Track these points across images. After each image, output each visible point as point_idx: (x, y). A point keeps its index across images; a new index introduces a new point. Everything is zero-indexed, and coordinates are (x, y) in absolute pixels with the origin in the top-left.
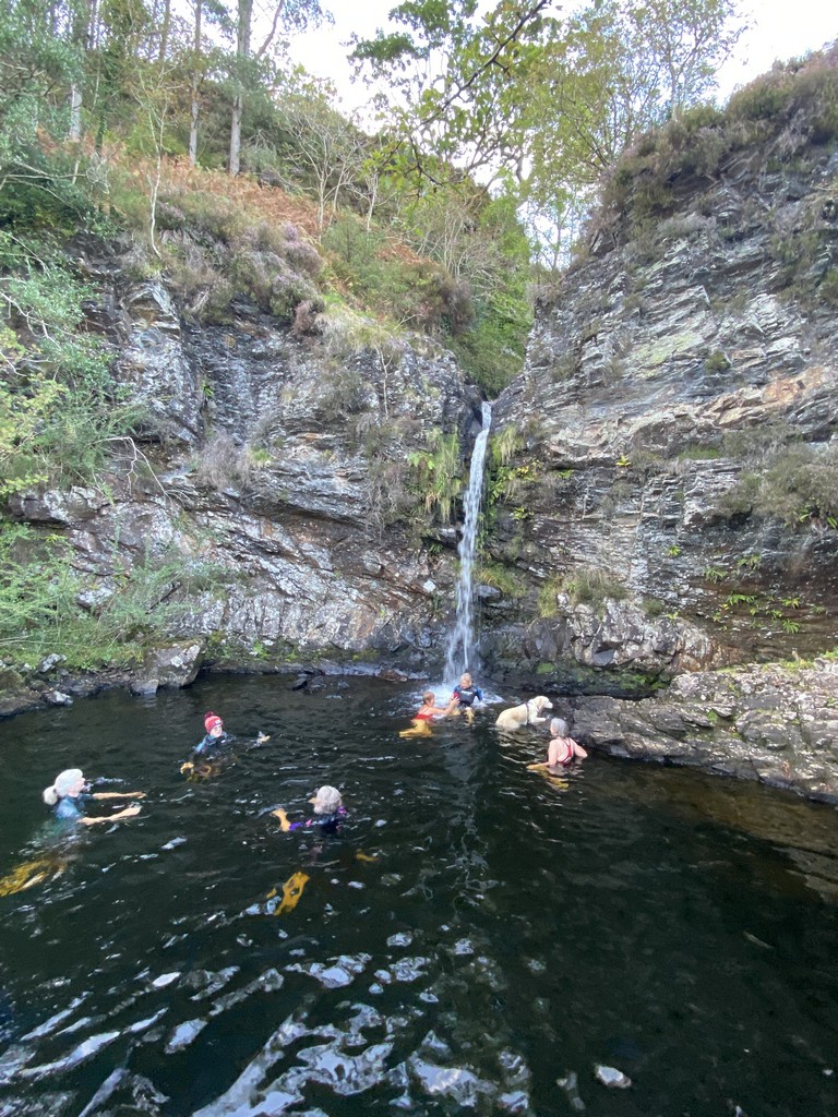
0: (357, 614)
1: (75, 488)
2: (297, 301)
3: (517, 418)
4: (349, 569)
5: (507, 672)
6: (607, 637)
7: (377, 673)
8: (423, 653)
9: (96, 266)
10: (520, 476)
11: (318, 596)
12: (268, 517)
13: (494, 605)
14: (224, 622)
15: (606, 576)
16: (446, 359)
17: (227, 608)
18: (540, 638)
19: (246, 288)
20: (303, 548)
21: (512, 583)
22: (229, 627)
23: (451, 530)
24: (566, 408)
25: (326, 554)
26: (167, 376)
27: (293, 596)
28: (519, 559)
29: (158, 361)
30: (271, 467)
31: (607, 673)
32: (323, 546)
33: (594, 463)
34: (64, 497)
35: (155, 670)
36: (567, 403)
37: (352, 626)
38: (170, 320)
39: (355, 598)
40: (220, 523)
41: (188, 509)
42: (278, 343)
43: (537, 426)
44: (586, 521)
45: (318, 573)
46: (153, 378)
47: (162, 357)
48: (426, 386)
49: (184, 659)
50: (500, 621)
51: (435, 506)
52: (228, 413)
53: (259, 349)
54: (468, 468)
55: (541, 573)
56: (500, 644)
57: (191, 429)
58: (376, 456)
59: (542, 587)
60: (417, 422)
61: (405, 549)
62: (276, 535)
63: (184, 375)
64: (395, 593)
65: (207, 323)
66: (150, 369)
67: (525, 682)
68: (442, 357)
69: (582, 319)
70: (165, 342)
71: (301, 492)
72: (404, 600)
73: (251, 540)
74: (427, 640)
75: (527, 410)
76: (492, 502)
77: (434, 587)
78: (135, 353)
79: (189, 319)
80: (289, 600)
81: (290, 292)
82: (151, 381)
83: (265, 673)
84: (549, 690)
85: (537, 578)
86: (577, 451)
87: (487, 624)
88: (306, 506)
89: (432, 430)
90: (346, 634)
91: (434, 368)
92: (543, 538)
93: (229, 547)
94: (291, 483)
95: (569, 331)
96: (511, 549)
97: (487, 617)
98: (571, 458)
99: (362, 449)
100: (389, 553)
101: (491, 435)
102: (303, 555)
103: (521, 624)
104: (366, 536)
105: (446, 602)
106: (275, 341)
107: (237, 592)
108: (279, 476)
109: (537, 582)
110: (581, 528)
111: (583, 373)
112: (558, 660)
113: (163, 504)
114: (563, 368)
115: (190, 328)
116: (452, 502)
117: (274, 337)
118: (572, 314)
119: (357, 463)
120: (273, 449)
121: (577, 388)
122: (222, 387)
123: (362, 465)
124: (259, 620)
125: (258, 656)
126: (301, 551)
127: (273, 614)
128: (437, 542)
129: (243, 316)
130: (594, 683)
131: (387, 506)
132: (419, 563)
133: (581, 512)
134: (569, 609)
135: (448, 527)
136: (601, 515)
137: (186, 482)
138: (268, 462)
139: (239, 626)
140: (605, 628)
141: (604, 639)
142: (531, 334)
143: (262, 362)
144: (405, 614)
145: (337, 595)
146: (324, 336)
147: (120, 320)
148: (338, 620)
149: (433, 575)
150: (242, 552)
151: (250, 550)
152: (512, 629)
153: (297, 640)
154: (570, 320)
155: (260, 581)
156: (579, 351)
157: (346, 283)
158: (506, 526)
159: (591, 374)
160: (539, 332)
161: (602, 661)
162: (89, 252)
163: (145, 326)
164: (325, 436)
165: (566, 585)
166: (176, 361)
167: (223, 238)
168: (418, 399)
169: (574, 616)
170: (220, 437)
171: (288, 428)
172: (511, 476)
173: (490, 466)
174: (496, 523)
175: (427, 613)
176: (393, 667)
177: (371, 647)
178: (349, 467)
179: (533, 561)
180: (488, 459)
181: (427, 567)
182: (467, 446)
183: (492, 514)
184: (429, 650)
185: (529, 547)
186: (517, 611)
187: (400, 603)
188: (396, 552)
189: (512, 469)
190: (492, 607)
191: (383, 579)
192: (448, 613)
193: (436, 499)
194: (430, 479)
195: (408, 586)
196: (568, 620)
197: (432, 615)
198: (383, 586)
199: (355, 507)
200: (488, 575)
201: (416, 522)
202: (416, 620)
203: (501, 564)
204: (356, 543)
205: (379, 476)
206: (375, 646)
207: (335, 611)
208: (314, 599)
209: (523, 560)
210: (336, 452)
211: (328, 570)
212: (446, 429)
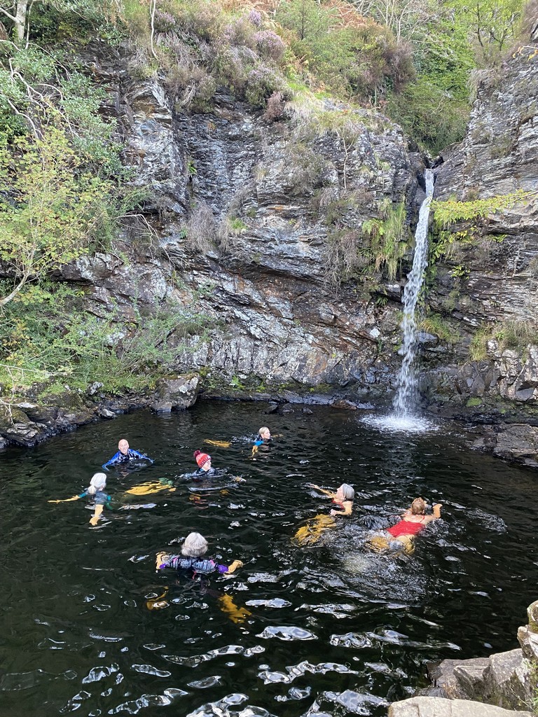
0: (312, 355)
1: (97, 254)
2: (269, 92)
3: (458, 189)
4: (307, 319)
5: (441, 405)
6: (529, 377)
7: (331, 402)
8: (369, 388)
9: (105, 68)
10: (459, 239)
11: (281, 340)
12: (241, 275)
13: (431, 349)
14: (208, 360)
15: (531, 326)
16: (394, 132)
17: (210, 348)
18: (471, 378)
19: (227, 83)
20: (269, 301)
21: (449, 331)
22: (212, 364)
23: (397, 286)
24: (502, 181)
25: (288, 305)
26: (163, 160)
27: (261, 340)
28: (455, 310)
29: (156, 147)
30: (246, 235)
31: (526, 406)
32: (286, 299)
33: (525, 229)
34: (90, 261)
35: (167, 395)
36: (504, 177)
37: (309, 365)
38: (164, 111)
39: (311, 342)
40: (202, 280)
41: (178, 269)
42: (250, 126)
44: (515, 279)
45: (280, 321)
46: (152, 162)
47: (158, 144)
48: (378, 161)
49: (188, 388)
50: (436, 362)
51: (384, 266)
52: (207, 187)
53: (234, 132)
54: (413, 232)
55: (473, 323)
56: (436, 382)
57: (181, 203)
58: (335, 224)
59: (474, 334)
60: (369, 194)
61: (355, 302)
62: (247, 290)
63: (175, 158)
64: (344, 338)
65: (193, 112)
66: (149, 154)
67: (457, 413)
68: (391, 131)
69: (521, 101)
70: (160, 130)
71: (270, 255)
72: (354, 345)
73: (227, 294)
74: (372, 377)
75: (467, 183)
76: (433, 261)
77: (379, 333)
78: (136, 140)
79: (179, 110)
80: (258, 343)
81: (263, 85)
82: (150, 164)
83: (243, 400)
84: (477, 419)
85: (470, 327)
86: (511, 219)
87: (424, 365)
88: (274, 266)
89: (382, 200)
90: (304, 371)
91: (384, 143)
92: (476, 292)
93: (210, 300)
94: (262, 248)
95: (508, 112)
96: (448, 302)
97: (425, 359)
98: (505, 225)
99: (323, 218)
100: (342, 305)
102: (269, 306)
103: (455, 365)
104: (323, 291)
105: (388, 346)
106: (248, 124)
107: (217, 336)
108: (253, 241)
109: (470, 330)
110: (511, 285)
111: (519, 151)
112: (485, 395)
113: (159, 264)
114: (501, 146)
115: (179, 117)
116: (399, 262)
117: (247, 121)
118: (511, 96)
119: (318, 230)
120: (247, 219)
121: (513, 164)
122: (203, 165)
123: (322, 232)
124: (235, 359)
125: (235, 387)
126: (267, 303)
127: (246, 354)
128: (383, 296)
129: (222, 104)
130: (515, 415)
131: (343, 267)
132: (366, 313)
133: (511, 271)
134: (497, 353)
135: (394, 283)
136: (530, 274)
137: (178, 247)
138: (244, 230)
139: (221, 363)
140: (528, 370)
141: (526, 379)
142: (474, 113)
143: (236, 142)
144: (353, 356)
145: (296, 339)
146: (293, 121)
147: (125, 114)
148: (297, 359)
149: (378, 324)
150: (220, 304)
151: (226, 302)
152: (448, 369)
153: (265, 375)
154: (510, 102)
155: (234, 327)
156: (517, 132)
157: (303, 61)
158: (445, 282)
159: (526, 153)
160: (480, 112)
161: (523, 396)
162: (100, 56)
163: (144, 117)
164: (291, 207)
165: (496, 333)
166: (170, 147)
167: (207, 38)
168: (372, 174)
169: (501, 360)
170: (202, 208)
171: (260, 201)
173: (433, 230)
174: (436, 279)
175: (372, 355)
176: (344, 399)
177: (324, 382)
178: (311, 234)
179: (467, 312)
180: (432, 224)
181: (373, 317)
182: (413, 212)
183: (433, 272)
184: (374, 385)
185: (465, 300)
186: (452, 354)
187: (349, 346)
188: (347, 304)
189: (452, 233)
190: (430, 351)
191: (335, 327)
192: (390, 355)
193: (385, 261)
194: (380, 243)
195: (356, 333)
196: (496, 363)
197: (377, 357)
198: (336, 332)
199: (315, 267)
200: (427, 324)
201: (367, 280)
202: (362, 361)
203: (439, 314)
204: (314, 297)
205: (337, 242)
206: (328, 381)
207: (295, 353)
208: (277, 342)
209: (458, 311)
210: (300, 221)
211: (289, 319)
212: (395, 199)
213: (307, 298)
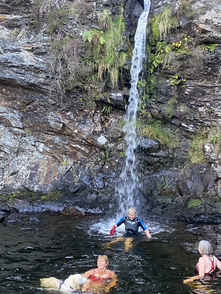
0: (44, 163)
5: (164, 207)
7: (61, 209)
8: (97, 193)
10: (175, 49)
11: (11, 149)
13: (154, 154)
18: (190, 180)
23: (119, 94)
25: (17, 115)
28: (173, 117)
32: (14, 108)
37: (40, 173)
39: (41, 150)
43: (188, 8)
45: (11, 131)
50: (159, 166)
51: (106, 75)
54: (133, 43)
55: (191, 128)
56: (159, 185)
58: (56, 33)
59: (192, 139)
60: (89, 5)
61: (82, 110)
64: (74, 146)
67: (179, 214)
72: (83, 152)
74: (101, 183)
76: (152, 71)
77: (106, 140)
84: (198, 220)
85: (187, 132)
87: (148, 169)
89: (102, 11)
90: (35, 179)
92: (192, 99)
96: (167, 109)
97: (149, 164)
98: (215, 34)
99: (45, 27)
101: (151, 15)
103: (176, 169)
104: (50, 100)
105: (115, 152)
109: (188, 135)
112: (204, 196)
116: (120, 71)
119: (41, 39)
123: (45, 41)
128: (108, 105)
131: (67, 75)
132: (93, 121)
134: (213, 156)
135: (116, 92)
144: (83, 163)
145: (27, 148)
148: (28, 168)
149: (104, 131)
152: (169, 173)
158: (163, 91)
164: (14, 17)
165: (211, 137)
169: (217, 162)
172: (167, 49)
173: (150, 41)
174: (155, 88)
175: (100, 161)
176: (74, 205)
177: (56, 189)
178: (34, 42)
179: (185, 118)
180: (149, 35)
181: (100, 125)
182: (131, 25)
183: (152, 81)
184: (102, 190)
185: (182, 107)
186: (172, 159)
187: (79, 154)
188: (75, 113)
189: (168, 43)
190: (152, 156)
191: (64, 135)
192: (117, 161)
193: (107, 69)
194: (102, 52)
195: (85, 140)
196: (213, 165)
197: (105, 163)
198: (65, 140)
199: (40, 76)
200: (149, 130)
201: (91, 88)
202: (91, 167)
203: (159, 121)
204: (42, 105)
205: (59, 50)
206: (59, 188)
207: (26, 161)
208: (8, 152)
209: (177, 118)
210: (23, 30)
211: (19, 128)
212: (114, 11)
213: (35, 107)
